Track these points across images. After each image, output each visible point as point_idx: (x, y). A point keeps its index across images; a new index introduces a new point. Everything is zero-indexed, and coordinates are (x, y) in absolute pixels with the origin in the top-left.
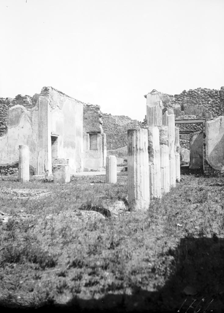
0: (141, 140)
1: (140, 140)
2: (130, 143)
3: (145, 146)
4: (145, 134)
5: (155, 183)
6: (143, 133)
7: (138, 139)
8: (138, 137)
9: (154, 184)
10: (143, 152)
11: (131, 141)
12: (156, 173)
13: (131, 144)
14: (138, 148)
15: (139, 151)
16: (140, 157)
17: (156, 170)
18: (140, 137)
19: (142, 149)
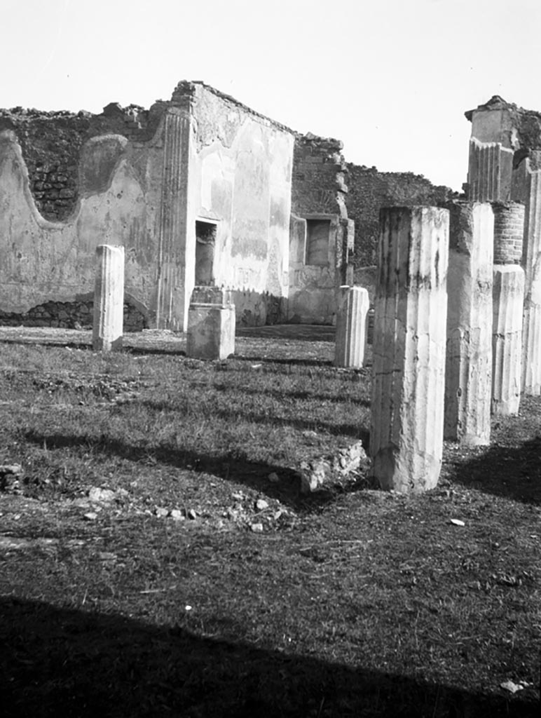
0: (424, 247)
1: (419, 244)
2: (386, 255)
3: (436, 266)
4: (438, 226)
5: (470, 387)
6: (432, 223)
7: (414, 242)
8: (413, 235)
9: (466, 390)
10: (430, 288)
11: (390, 246)
12: (476, 356)
13: (389, 259)
14: (412, 271)
15: (412, 283)
16: (416, 306)
17: (478, 345)
18: (419, 236)
19: (427, 278)
